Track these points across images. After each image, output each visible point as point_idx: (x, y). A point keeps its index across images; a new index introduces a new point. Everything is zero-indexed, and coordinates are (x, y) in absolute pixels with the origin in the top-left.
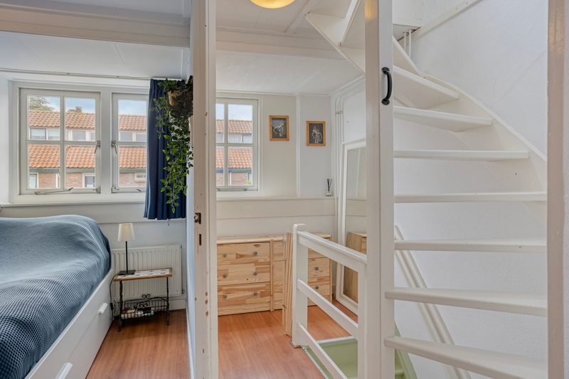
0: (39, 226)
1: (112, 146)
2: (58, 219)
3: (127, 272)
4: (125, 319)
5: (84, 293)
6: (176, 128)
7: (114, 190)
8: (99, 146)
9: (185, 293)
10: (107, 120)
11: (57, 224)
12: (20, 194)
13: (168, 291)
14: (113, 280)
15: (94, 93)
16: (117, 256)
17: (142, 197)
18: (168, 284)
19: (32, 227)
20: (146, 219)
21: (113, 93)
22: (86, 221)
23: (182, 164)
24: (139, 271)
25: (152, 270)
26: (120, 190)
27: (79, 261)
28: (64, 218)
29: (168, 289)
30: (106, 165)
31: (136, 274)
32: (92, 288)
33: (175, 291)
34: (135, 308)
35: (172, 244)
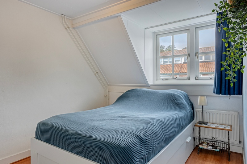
0: (162, 93)
1: (196, 55)
2: (169, 91)
3: (203, 123)
4: (201, 149)
5: (177, 130)
6: (234, 20)
7: (197, 78)
8: (189, 56)
9: (242, 143)
10: (193, 42)
11: (168, 93)
12: (157, 80)
13: (229, 139)
14: (195, 125)
15: (186, 30)
16: (198, 113)
17: (212, 82)
18: (229, 135)
19: (159, 94)
20: (215, 94)
21: (196, 28)
22: (182, 93)
23: (240, 48)
24: (210, 123)
25: (218, 124)
26: (200, 78)
27: (176, 112)
28: (172, 91)
29: (229, 138)
30: (192, 65)
31: (208, 125)
32: (182, 128)
33: (234, 140)
34: (208, 144)
35: (232, 111)
